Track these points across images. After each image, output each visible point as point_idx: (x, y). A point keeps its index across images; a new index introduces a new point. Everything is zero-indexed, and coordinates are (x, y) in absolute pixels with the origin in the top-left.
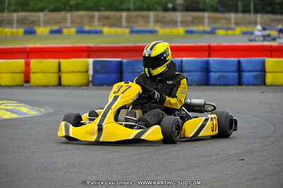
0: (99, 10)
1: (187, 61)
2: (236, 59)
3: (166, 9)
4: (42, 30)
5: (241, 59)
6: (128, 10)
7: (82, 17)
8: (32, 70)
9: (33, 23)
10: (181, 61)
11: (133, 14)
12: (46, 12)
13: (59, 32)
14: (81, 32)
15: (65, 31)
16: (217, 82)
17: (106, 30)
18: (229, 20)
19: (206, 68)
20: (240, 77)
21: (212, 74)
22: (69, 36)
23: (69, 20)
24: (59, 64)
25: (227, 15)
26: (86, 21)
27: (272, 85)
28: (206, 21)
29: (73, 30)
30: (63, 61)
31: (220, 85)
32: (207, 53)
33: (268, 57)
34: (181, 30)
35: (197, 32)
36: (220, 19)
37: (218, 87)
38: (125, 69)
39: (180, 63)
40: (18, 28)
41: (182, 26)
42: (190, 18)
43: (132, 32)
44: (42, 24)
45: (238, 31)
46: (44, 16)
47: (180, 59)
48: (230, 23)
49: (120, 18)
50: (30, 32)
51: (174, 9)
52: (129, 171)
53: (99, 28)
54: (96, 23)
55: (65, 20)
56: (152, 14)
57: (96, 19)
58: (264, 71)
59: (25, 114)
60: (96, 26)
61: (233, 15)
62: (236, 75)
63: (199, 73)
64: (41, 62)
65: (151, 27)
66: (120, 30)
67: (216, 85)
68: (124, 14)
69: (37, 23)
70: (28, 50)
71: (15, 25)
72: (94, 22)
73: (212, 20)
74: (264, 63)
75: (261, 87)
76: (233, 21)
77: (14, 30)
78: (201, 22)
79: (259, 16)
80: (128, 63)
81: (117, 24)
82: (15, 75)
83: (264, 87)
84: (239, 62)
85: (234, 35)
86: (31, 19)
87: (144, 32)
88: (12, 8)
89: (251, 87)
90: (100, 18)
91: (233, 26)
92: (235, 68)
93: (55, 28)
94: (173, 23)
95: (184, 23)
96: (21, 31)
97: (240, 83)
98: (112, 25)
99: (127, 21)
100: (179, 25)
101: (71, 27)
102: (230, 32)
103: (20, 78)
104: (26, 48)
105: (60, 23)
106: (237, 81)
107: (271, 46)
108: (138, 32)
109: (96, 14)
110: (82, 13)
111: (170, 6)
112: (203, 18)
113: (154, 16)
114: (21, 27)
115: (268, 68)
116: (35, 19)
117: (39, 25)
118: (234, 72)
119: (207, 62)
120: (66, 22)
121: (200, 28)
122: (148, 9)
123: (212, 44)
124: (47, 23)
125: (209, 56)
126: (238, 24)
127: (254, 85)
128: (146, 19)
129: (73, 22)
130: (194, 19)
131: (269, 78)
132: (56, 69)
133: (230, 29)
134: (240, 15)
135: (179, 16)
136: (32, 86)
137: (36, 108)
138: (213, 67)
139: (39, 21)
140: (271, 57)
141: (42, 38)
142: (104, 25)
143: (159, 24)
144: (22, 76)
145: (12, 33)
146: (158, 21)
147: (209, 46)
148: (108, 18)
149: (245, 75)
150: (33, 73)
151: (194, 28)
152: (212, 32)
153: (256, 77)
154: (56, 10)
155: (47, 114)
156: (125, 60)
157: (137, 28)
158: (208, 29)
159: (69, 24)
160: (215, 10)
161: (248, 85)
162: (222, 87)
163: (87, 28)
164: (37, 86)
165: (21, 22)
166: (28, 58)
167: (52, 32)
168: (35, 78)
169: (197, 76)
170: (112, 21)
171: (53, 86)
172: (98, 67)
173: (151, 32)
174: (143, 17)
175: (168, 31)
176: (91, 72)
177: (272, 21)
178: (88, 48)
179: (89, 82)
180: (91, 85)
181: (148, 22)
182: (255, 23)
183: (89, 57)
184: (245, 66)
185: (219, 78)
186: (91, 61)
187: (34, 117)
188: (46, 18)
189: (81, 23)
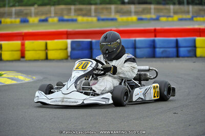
0: (74, 4)
1: (139, 41)
2: (174, 39)
3: (123, 3)
4: (33, 20)
5: (179, 39)
6: (96, 4)
7: (62, 9)
8: (26, 49)
9: (27, 14)
10: (135, 40)
11: (100, 7)
12: (36, 6)
13: (46, 20)
14: (61, 20)
15: (50, 20)
16: (161, 55)
17: (80, 19)
18: (169, 10)
19: (153, 46)
20: (178, 52)
21: (157, 50)
22: (53, 24)
23: (53, 12)
24: (46, 44)
25: (167, 7)
26: (65, 12)
27: (201, 57)
28: (152, 11)
29: (56, 19)
30: (49, 42)
31: (163, 57)
32: (153, 34)
33: (198, 36)
34: (134, 18)
35: (146, 19)
36: (162, 9)
37: (162, 59)
38: (94, 47)
39: (134, 42)
40: (16, 18)
41: (135, 15)
42: (140, 9)
43: (99, 20)
44: (33, 15)
45: (176, 18)
47: (134, 39)
48: (170, 12)
49: (90, 10)
50: (25, 21)
51: (129, 3)
53: (74, 18)
54: (73, 13)
55: (50, 12)
56: (113, 7)
57: (73, 11)
58: (195, 47)
59: (22, 81)
60: (73, 16)
61: (172, 7)
62: (175, 50)
63: (148, 49)
64: (33, 43)
65: (113, 16)
66: (90, 19)
67: (160, 57)
68: (93, 7)
69: (30, 14)
70: (23, 34)
71: (14, 16)
72: (71, 13)
73: (157, 10)
74: (195, 41)
75: (193, 59)
76: (172, 11)
77: (13, 20)
78: (149, 12)
79: (191, 7)
80: (96, 42)
81: (88, 14)
82: (13, 52)
83: (195, 58)
85: (173, 21)
86: (25, 11)
87: (107, 20)
88: (11, 4)
89: (186, 59)
90: (76, 10)
91: (172, 14)
92: (174, 45)
93: (43, 17)
94: (128, 13)
95: (136, 13)
96: (18, 20)
97: (178, 55)
98: (84, 15)
99: (95, 12)
100: (133, 14)
101: (55, 16)
102: (170, 19)
103: (17, 55)
104: (22, 33)
105: (47, 14)
106: (175, 54)
107: (200, 29)
108: (103, 20)
109: (73, 7)
110: (63, 7)
111: (126, 1)
112: (150, 9)
113: (115, 8)
114: (18, 17)
115: (198, 44)
116: (28, 11)
117: (31, 16)
118: (174, 48)
119: (154, 41)
120: (51, 14)
121: (148, 16)
122: (110, 3)
123: (157, 28)
124: (37, 14)
125: (155, 36)
126: (176, 13)
127: (188, 57)
128: (109, 10)
129: (56, 14)
130: (144, 10)
131: (199, 52)
132: (44, 48)
133: (170, 16)
134: (177, 7)
135: (132, 7)
136: (26, 60)
137: (29, 76)
138: (158, 45)
140: (200, 36)
141: (34, 25)
142: (79, 15)
143: (118, 14)
144: (19, 53)
145: (11, 22)
146: (117, 12)
147: (155, 30)
148: (81, 10)
149: (182, 50)
150: (28, 50)
151: (144, 16)
152: (157, 19)
153: (189, 51)
154: (43, 5)
155: (38, 80)
156: (94, 41)
157: (102, 17)
158: (154, 16)
159: (53, 15)
160: (158, 3)
161: (184, 57)
162: (165, 59)
163: (66, 17)
164: (30, 61)
165: (18, 14)
166: (23, 40)
167: (41, 21)
168: (28, 55)
169: (147, 51)
170: (84, 12)
171: (42, 60)
172: (74, 46)
173: (112, 20)
174: (107, 9)
175: (125, 18)
176: (69, 49)
177: (200, 10)
178: (67, 32)
179: (68, 57)
180: (69, 58)
181: (110, 13)
182: (188, 12)
183: (67, 38)
184: (181, 44)
185: (163, 52)
186: (69, 41)
187: (28, 83)
188: (36, 10)
189: (62, 14)
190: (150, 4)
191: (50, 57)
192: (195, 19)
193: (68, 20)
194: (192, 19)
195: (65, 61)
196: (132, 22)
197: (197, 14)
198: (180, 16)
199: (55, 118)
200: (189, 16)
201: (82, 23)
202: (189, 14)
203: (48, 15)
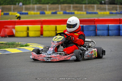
0: (73, 4)
1: (111, 26)
3: (101, 3)
4: (48, 12)
6: (85, 4)
7: (66, 7)
8: (44, 30)
9: (44, 9)
11: (88, 5)
12: (50, 5)
13: (55, 13)
14: (65, 13)
15: (58, 13)
17: (76, 12)
19: (119, 29)
21: (121, 31)
22: (60, 15)
23: (60, 8)
24: (56, 27)
26: (67, 8)
29: (62, 12)
30: (58, 26)
34: (108, 12)
38: (84, 29)
39: (108, 26)
40: (37, 11)
41: (108, 11)
42: (111, 7)
43: (87, 13)
44: (48, 10)
47: (108, 25)
49: (82, 7)
50: (43, 13)
51: (105, 4)
52: (87, 73)
53: (73, 12)
55: (58, 8)
56: (95, 6)
57: (72, 8)
60: (72, 10)
63: (116, 31)
64: (48, 26)
65: (95, 11)
66: (82, 13)
68: (84, 6)
69: (46, 9)
70: (42, 21)
71: (36, 10)
72: (70, 9)
73: (121, 8)
77: (35, 12)
80: (86, 26)
81: (80, 10)
82: (36, 32)
86: (43, 7)
87: (92, 13)
90: (73, 7)
93: (54, 11)
94: (104, 9)
95: (109, 9)
96: (39, 13)
98: (78, 10)
99: (85, 9)
100: (107, 10)
103: (38, 33)
104: (41, 20)
105: (56, 9)
108: (90, 13)
109: (72, 5)
110: (65, 5)
111: (103, 2)
112: (117, 7)
113: (97, 6)
114: (39, 11)
116: (45, 7)
117: (46, 10)
119: (119, 26)
120: (58, 9)
122: (94, 3)
123: (121, 18)
124: (50, 9)
125: (120, 23)
128: (93, 7)
129: (62, 9)
130: (113, 7)
132: (54, 29)
135: (107, 6)
136: (44, 37)
138: (121, 28)
141: (48, 16)
142: (75, 10)
143: (98, 10)
144: (39, 32)
145: (35, 14)
146: (98, 9)
148: (76, 7)
151: (113, 12)
152: (121, 13)
156: (84, 25)
157: (90, 11)
158: (119, 12)
159: (60, 10)
163: (68, 11)
164: (46, 37)
165: (38, 9)
166: (42, 24)
167: (53, 13)
168: (45, 33)
169: (115, 32)
170: (78, 9)
173: (95, 13)
175: (102, 13)
181: (94, 9)
189: (65, 10)
190: (117, 4)
193: (69, 13)
196: (107, 15)
203: (57, 10)
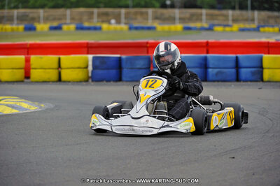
0: (98, 7)
2: (234, 56)
3: (164, 6)
4: (42, 27)
5: (238, 55)
6: (127, 7)
7: (81, 13)
8: (32, 66)
9: (33, 19)
11: (132, 10)
12: (47, 10)
13: (59, 28)
14: (80, 28)
15: (65, 27)
16: (214, 78)
17: (105, 26)
18: (226, 16)
19: (204, 65)
20: (238, 73)
21: (210, 70)
22: (69, 33)
23: (68, 17)
24: (59, 59)
25: (224, 12)
26: (85, 17)
27: (269, 81)
28: (204, 17)
29: (72, 27)
30: (62, 57)
31: (218, 81)
32: (205, 49)
33: (265, 54)
34: (179, 27)
35: (195, 29)
36: (217, 15)
37: (216, 83)
38: (124, 65)
40: (18, 24)
41: (180, 23)
42: (188, 15)
43: (130, 28)
44: (42, 21)
45: (236, 27)
46: (44, 12)
48: (228, 20)
49: (119, 15)
50: (31, 28)
51: (172, 6)
52: (129, 166)
53: (98, 25)
54: (95, 19)
55: (65, 16)
56: (150, 11)
57: (95, 16)
58: (261, 67)
59: (26, 109)
60: (95, 22)
61: (230, 12)
62: (234, 71)
63: (197, 70)
64: (41, 58)
65: (150, 23)
66: (119, 27)
67: (214, 81)
68: (123, 11)
69: (37, 19)
70: (28, 46)
71: (15, 22)
72: (93, 18)
73: (211, 17)
74: (261, 59)
75: (258, 83)
76: (230, 18)
77: (15, 27)
78: (199, 18)
79: (256, 13)
80: (127, 59)
82: (15, 70)
83: (261, 83)
84: (237, 58)
85: (232, 31)
86: (31, 15)
87: (143, 28)
88: (12, 5)
89: (249, 83)
90: (99, 15)
91: (230, 23)
92: (233, 64)
93: (55, 24)
94: (171, 20)
95: (182, 20)
96: (21, 27)
97: (238, 79)
99: (125, 18)
100: (177, 21)
101: (71, 23)
102: (228, 29)
103: (20, 74)
104: (26, 44)
105: (60, 19)
106: (234, 77)
107: (268, 43)
108: (137, 28)
109: (96, 10)
110: (82, 10)
111: (168, 3)
112: (201, 15)
113: (153, 12)
114: (21, 24)
115: (265, 64)
116: (35, 15)
117: (39, 22)
118: (232, 68)
119: (205, 59)
120: (66, 19)
121: (198, 25)
122: (146, 6)
123: (210, 41)
124: (46, 20)
125: (208, 53)
126: (235, 21)
127: (251, 81)
128: (145, 15)
129: (73, 19)
130: (192, 15)
131: (267, 74)
132: (56, 65)
133: (228, 26)
134: (237, 12)
135: (177, 12)
136: (32, 82)
137: (36, 103)
138: (211, 63)
139: (39, 17)
140: (269, 53)
141: (42, 34)
142: (103, 22)
143: (157, 21)
144: (23, 71)
145: (13, 30)
146: (156, 18)
147: (207, 43)
148: (106, 14)
149: (243, 71)
150: (33, 69)
151: (192, 25)
152: (210, 29)
153: (253, 73)
154: (56, 6)
155: (47, 109)
156: (124, 57)
157: (136, 25)
158: (206, 25)
159: (68, 21)
160: (212, 7)
161: (246, 81)
162: (220, 83)
163: (86, 25)
164: (37, 82)
165: (21, 19)
166: (28, 54)
167: (52, 28)
168: (35, 74)
170: (111, 18)
171: (53, 82)
172: (98, 63)
173: (149, 28)
174: (142, 14)
175: (166, 27)
176: (90, 68)
177: (269, 17)
178: (88, 43)
179: (89, 78)
180: (90, 80)
181: (147, 19)
182: (253, 20)
183: (88, 53)
184: (242, 63)
185: (217, 74)
186: (90, 57)
187: (35, 112)
188: (46, 14)
189: (81, 20)
190: (201, 7)
191: (64, 77)
192: (262, 29)
193: (89, 29)
194: (257, 29)
195: (84, 83)
196: (176, 33)
197: (265, 23)
198: (242, 26)
199: (70, 160)
200: (254, 26)
201: (109, 32)
202: (254, 23)
203: (63, 21)
